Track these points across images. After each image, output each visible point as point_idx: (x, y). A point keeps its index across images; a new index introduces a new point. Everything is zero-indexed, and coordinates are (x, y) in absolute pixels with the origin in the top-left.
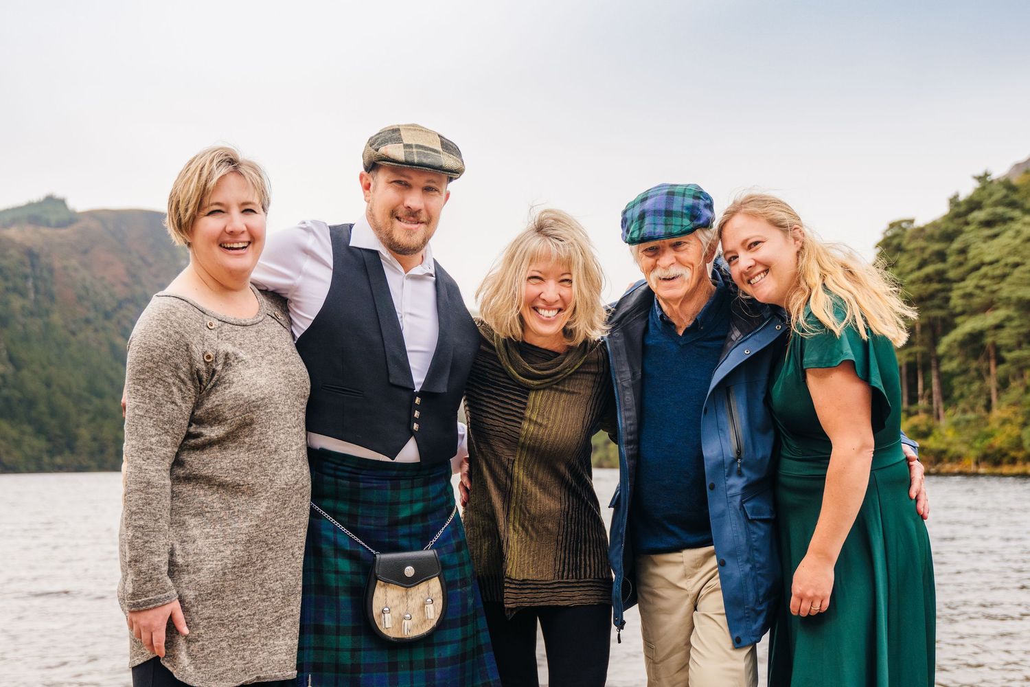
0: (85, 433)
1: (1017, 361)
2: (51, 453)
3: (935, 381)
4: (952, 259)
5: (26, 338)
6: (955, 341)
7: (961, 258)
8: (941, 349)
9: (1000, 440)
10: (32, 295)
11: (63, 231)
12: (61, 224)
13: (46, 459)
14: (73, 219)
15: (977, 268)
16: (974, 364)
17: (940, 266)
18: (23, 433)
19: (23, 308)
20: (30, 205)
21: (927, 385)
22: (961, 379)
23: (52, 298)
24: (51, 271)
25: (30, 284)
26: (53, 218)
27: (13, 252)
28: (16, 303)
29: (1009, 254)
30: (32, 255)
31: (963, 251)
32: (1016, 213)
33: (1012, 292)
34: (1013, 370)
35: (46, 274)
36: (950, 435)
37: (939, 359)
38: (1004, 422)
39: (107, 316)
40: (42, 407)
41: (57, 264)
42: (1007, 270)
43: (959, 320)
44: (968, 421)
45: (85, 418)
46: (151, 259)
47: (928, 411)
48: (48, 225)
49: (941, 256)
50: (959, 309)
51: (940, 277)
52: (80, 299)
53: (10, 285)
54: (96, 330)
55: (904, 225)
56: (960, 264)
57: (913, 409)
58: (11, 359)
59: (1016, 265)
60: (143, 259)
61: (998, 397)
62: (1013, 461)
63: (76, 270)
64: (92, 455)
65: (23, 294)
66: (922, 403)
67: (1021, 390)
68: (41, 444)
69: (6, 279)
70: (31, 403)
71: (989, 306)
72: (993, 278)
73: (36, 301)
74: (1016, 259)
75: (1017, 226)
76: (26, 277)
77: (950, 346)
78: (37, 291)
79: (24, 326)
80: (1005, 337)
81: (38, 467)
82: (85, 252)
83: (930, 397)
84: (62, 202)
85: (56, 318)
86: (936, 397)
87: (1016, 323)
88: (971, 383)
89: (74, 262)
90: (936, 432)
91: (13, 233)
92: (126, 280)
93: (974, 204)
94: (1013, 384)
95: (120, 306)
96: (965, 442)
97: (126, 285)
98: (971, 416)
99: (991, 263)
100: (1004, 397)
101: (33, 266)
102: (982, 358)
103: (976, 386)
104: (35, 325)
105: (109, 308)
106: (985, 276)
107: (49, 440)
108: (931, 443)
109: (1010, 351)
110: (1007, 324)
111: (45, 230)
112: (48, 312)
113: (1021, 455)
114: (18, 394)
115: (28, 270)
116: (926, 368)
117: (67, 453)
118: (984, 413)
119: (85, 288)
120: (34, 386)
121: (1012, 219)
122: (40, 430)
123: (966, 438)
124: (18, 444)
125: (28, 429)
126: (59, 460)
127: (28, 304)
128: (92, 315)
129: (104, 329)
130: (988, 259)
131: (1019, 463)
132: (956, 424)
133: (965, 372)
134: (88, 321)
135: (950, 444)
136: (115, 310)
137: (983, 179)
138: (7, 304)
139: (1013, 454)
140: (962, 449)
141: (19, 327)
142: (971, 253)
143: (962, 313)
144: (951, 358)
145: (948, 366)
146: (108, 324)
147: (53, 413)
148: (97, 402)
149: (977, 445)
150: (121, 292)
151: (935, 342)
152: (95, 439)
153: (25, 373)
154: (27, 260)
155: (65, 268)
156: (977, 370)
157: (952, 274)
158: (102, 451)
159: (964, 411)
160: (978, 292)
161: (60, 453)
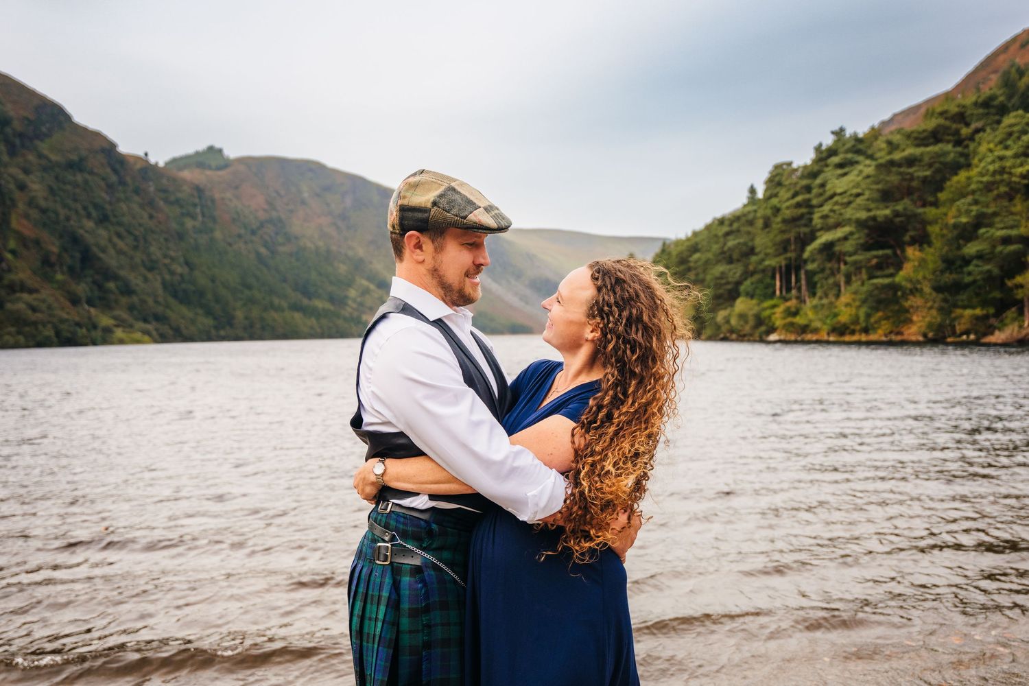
0: (239, 314)
1: (855, 263)
2: (217, 328)
3: (803, 276)
4: (815, 191)
5: (197, 248)
6: (815, 249)
7: (821, 191)
8: (806, 255)
9: (844, 318)
10: (200, 218)
11: (221, 173)
12: (219, 168)
13: (213, 332)
14: (227, 164)
15: (831, 197)
16: (829, 265)
17: (807, 196)
18: (197, 314)
19: (194, 227)
20: (197, 153)
21: (798, 280)
22: (820, 276)
23: (214, 220)
24: (213, 201)
25: (198, 210)
26: (213, 164)
27: (185, 188)
28: (189, 223)
29: (854, 187)
30: (199, 190)
31: (823, 185)
32: (860, 158)
33: (852, 214)
34: (852, 269)
35: (209, 203)
36: (811, 315)
37: (805, 262)
38: (847, 305)
39: (253, 233)
40: (209, 296)
41: (217, 196)
42: (852, 198)
43: (818, 234)
44: (823, 306)
45: (239, 304)
46: (282, 192)
47: (798, 298)
48: (210, 168)
49: (808, 189)
50: (819, 226)
51: (807, 204)
52: (234, 220)
53: (184, 211)
54: (246, 243)
55: (785, 167)
56: (821, 195)
57: (788, 296)
58: (187, 263)
59: (858, 195)
60: (277, 192)
61: (845, 288)
62: (853, 332)
63: (231, 200)
64: (245, 329)
65: (193, 217)
66: (794, 292)
67: (859, 283)
68: (209, 322)
69: (182, 207)
70: (202, 294)
71: (837, 225)
72: (842, 204)
73: (203, 222)
74: (859, 191)
75: (860, 167)
76: (195, 205)
77: (812, 252)
78: (203, 215)
79: (196, 240)
80: (848, 246)
81: (208, 337)
82: (237, 188)
83: (799, 289)
84: (220, 151)
85: (218, 234)
86: (804, 288)
87: (856, 236)
88: (826, 279)
89: (228, 195)
90: (802, 313)
91: (186, 174)
92: (266, 207)
93: (832, 152)
94: (854, 278)
95: (262, 225)
96: (820, 320)
97: (265, 210)
98: (825, 301)
99: (841, 194)
100: (849, 288)
101: (200, 198)
102: (834, 262)
103: (831, 281)
104: (203, 240)
105: (254, 227)
106: (836, 203)
107: (215, 319)
108: (799, 320)
109: (850, 255)
110: (850, 237)
111: (209, 173)
112: (212, 231)
113: (858, 328)
114: (192, 288)
115: (197, 201)
116: (798, 269)
117: (228, 328)
118: (833, 299)
119: (237, 213)
120: (203, 281)
121: (857, 162)
122: (209, 313)
123: (820, 316)
124: (193, 322)
125: (200, 311)
126: (222, 333)
127: (197, 224)
128: (242, 231)
129: (252, 242)
130: (839, 191)
131: (857, 334)
132: (815, 307)
133: (823, 270)
134: (240, 236)
135: (811, 321)
136: (259, 228)
137: (839, 133)
138: (182, 224)
139: (852, 327)
140: (817, 324)
141: (192, 241)
142: (828, 187)
143: (821, 229)
144: (813, 261)
145: (811, 267)
146: (254, 238)
147: (217, 299)
148: (247, 292)
149: (828, 321)
150: (262, 215)
151: (803, 250)
152: (246, 318)
153: (197, 273)
154: (196, 194)
155: (223, 199)
156: (831, 269)
157: (815, 202)
158: (252, 326)
159: (821, 298)
160: (832, 214)
161: (223, 328)
